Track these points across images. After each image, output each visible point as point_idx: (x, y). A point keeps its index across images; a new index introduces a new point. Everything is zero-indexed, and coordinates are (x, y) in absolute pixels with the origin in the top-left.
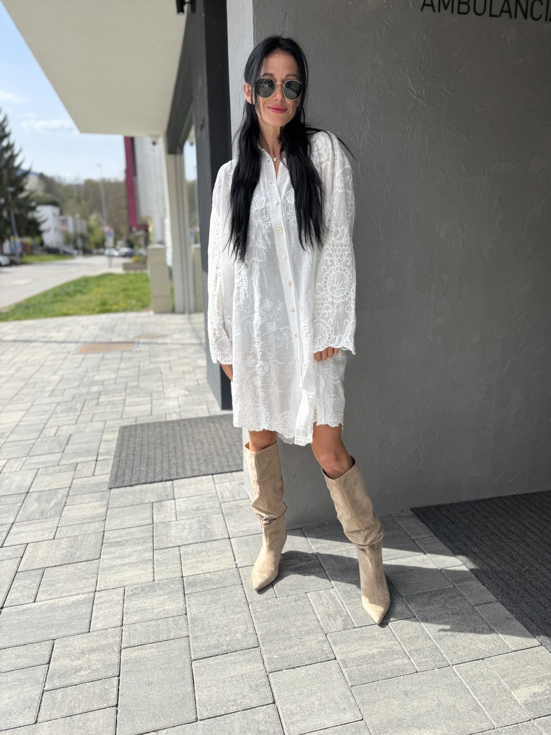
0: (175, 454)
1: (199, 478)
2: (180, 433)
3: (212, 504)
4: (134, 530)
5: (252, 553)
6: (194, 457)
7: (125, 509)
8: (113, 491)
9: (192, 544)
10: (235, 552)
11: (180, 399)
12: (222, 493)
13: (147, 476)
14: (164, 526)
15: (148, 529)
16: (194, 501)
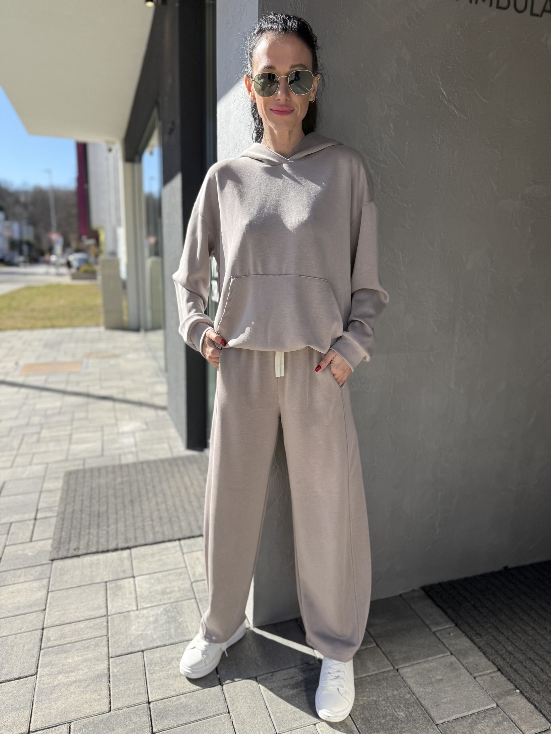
0: (133, 510)
1: (163, 545)
2: (137, 481)
3: (182, 584)
4: (82, 625)
6: (155, 515)
7: (71, 591)
8: (55, 563)
9: (161, 646)
11: (137, 435)
12: (193, 568)
13: (98, 542)
14: (121, 618)
15: (101, 624)
16: (158, 579)
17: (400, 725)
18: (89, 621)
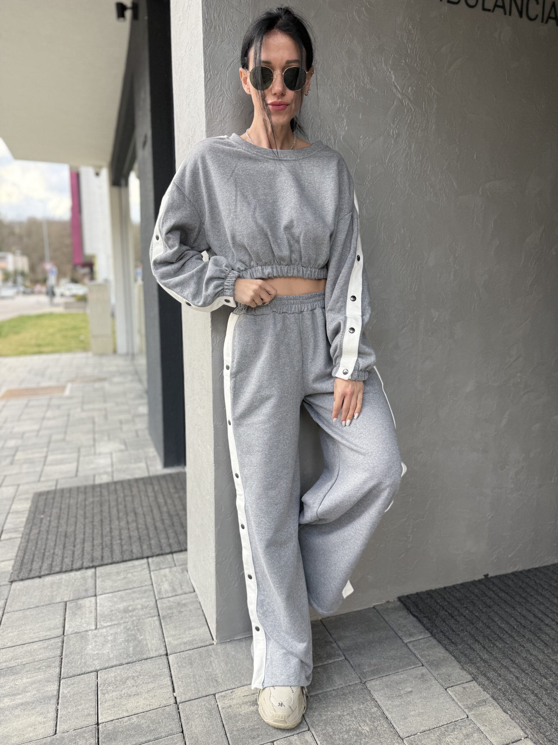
0: (102, 530)
1: (130, 564)
2: (109, 501)
3: (146, 601)
4: (35, 646)
5: (197, 677)
6: (125, 533)
7: (28, 612)
8: (14, 584)
9: (116, 666)
10: (173, 677)
11: (114, 455)
12: (159, 584)
13: (62, 562)
14: (78, 638)
15: (56, 645)
16: (122, 598)
17: (363, 740)
18: (44, 641)
